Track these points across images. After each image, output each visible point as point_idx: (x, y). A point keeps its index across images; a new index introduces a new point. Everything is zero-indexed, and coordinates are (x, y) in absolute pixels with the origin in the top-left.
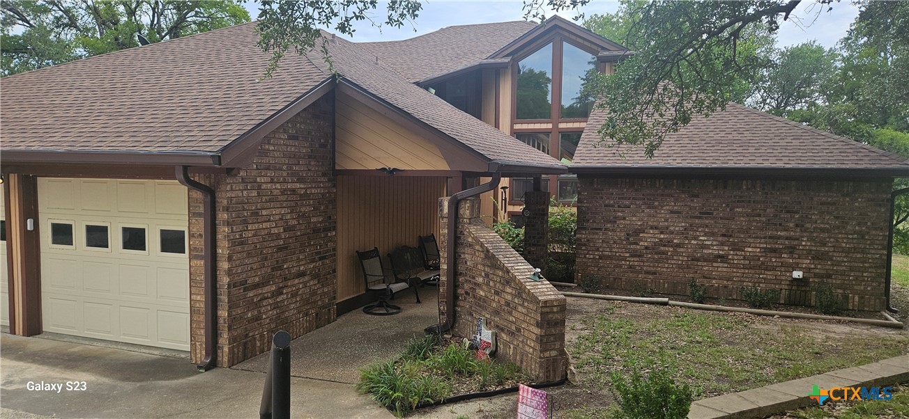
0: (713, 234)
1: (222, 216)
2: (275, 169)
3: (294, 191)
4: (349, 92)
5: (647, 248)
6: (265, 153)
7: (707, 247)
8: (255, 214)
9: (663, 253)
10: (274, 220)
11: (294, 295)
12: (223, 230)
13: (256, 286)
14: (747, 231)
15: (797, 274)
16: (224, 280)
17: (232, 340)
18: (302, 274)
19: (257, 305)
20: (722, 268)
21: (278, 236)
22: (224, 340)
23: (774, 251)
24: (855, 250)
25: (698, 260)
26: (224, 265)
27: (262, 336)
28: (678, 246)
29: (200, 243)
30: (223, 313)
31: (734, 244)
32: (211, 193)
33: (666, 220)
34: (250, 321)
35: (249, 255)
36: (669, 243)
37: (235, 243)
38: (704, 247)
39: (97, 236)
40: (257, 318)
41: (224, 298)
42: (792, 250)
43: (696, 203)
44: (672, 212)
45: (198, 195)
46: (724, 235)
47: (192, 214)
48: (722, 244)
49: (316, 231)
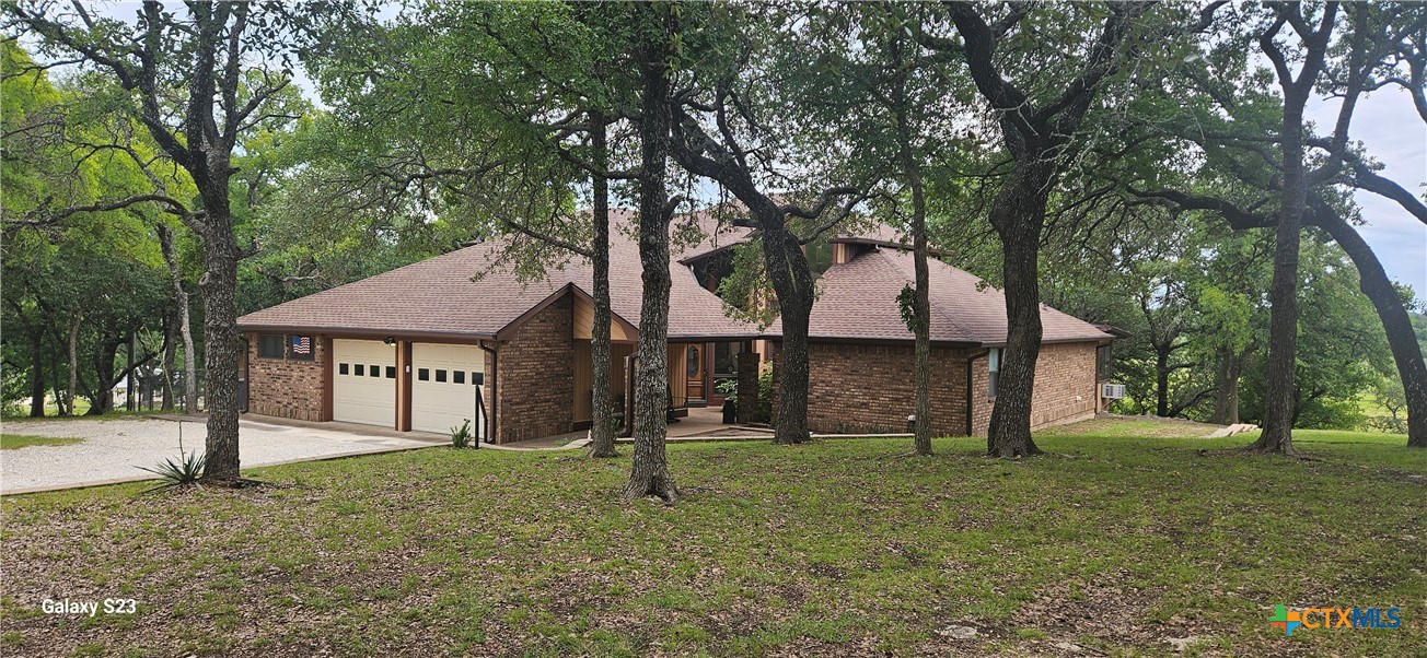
0: (859, 387)
1: (499, 365)
2: (530, 340)
3: (542, 352)
4: (578, 294)
5: (818, 397)
6: (525, 331)
7: (856, 397)
8: (518, 364)
9: (829, 401)
10: (529, 367)
11: (542, 412)
12: (499, 372)
13: (517, 404)
14: (880, 385)
15: (911, 417)
16: (500, 398)
17: (503, 430)
18: (548, 401)
19: (518, 414)
20: (865, 412)
21: (532, 377)
22: (499, 430)
23: (897, 400)
24: (946, 400)
25: (850, 406)
26: (500, 390)
27: (520, 431)
28: (838, 395)
29: (489, 379)
30: (499, 416)
31: (873, 394)
32: (494, 353)
33: (830, 376)
34: (514, 422)
35: (513, 387)
36: (831, 394)
37: (507, 379)
38: (854, 397)
39: (441, 376)
40: (518, 421)
41: (499, 408)
42: (908, 399)
43: (848, 363)
44: (833, 370)
45: (488, 354)
46: (866, 388)
47: (486, 364)
48: (865, 395)
49: (558, 376)
